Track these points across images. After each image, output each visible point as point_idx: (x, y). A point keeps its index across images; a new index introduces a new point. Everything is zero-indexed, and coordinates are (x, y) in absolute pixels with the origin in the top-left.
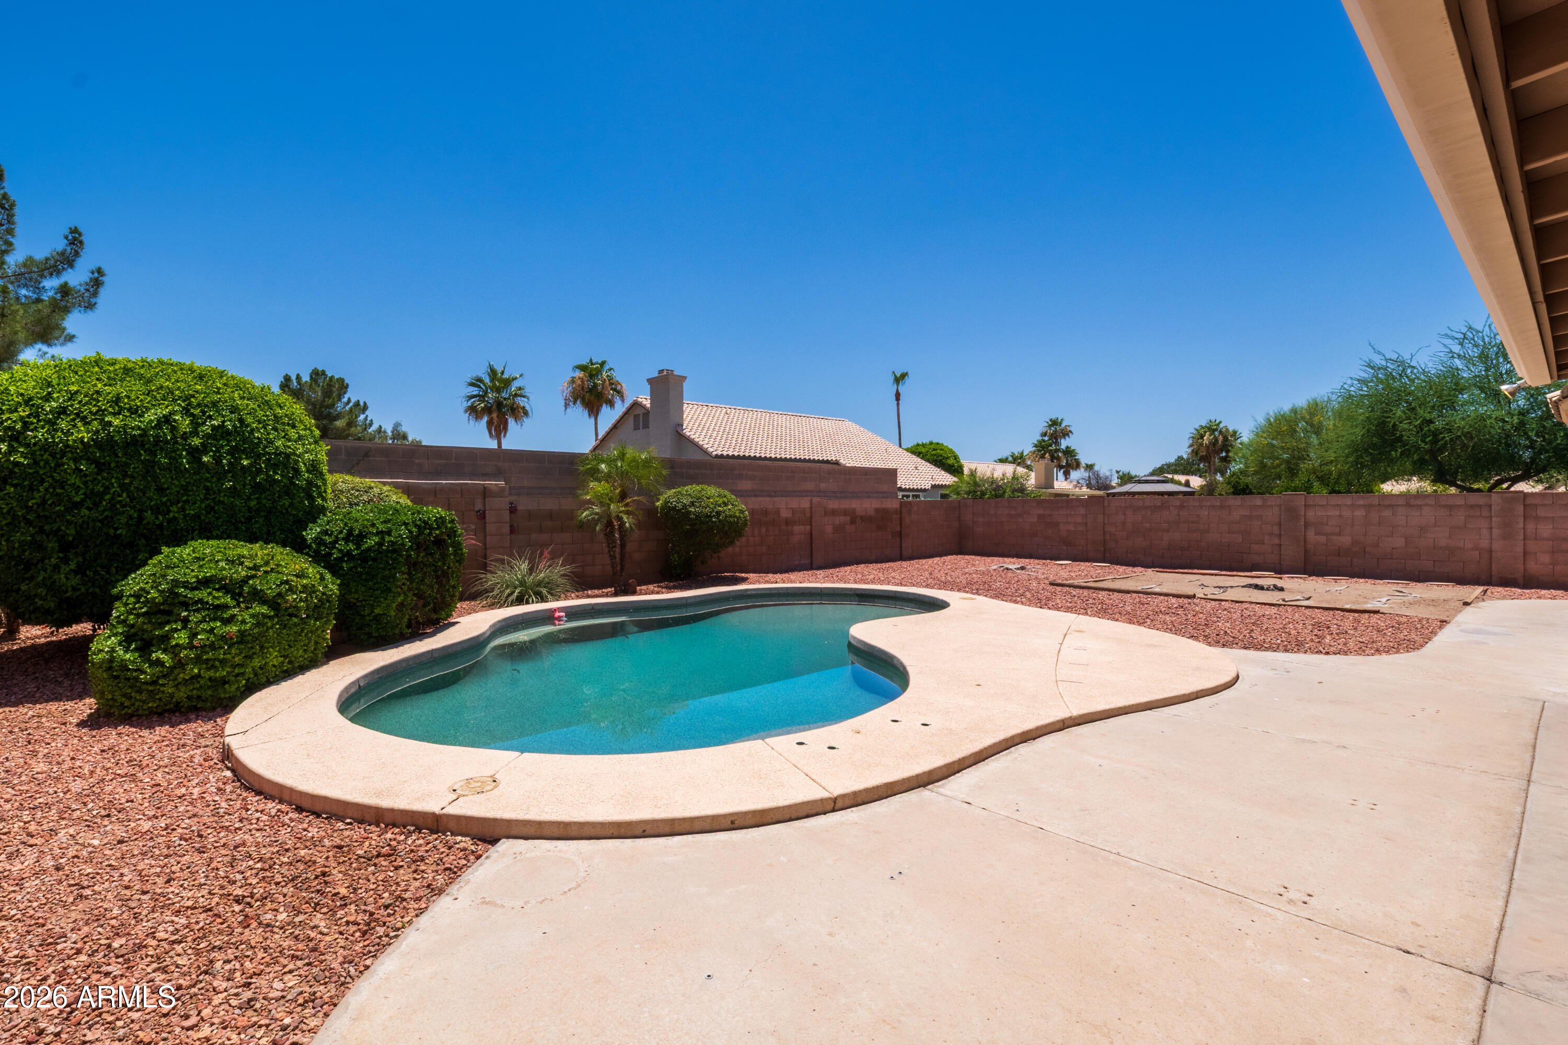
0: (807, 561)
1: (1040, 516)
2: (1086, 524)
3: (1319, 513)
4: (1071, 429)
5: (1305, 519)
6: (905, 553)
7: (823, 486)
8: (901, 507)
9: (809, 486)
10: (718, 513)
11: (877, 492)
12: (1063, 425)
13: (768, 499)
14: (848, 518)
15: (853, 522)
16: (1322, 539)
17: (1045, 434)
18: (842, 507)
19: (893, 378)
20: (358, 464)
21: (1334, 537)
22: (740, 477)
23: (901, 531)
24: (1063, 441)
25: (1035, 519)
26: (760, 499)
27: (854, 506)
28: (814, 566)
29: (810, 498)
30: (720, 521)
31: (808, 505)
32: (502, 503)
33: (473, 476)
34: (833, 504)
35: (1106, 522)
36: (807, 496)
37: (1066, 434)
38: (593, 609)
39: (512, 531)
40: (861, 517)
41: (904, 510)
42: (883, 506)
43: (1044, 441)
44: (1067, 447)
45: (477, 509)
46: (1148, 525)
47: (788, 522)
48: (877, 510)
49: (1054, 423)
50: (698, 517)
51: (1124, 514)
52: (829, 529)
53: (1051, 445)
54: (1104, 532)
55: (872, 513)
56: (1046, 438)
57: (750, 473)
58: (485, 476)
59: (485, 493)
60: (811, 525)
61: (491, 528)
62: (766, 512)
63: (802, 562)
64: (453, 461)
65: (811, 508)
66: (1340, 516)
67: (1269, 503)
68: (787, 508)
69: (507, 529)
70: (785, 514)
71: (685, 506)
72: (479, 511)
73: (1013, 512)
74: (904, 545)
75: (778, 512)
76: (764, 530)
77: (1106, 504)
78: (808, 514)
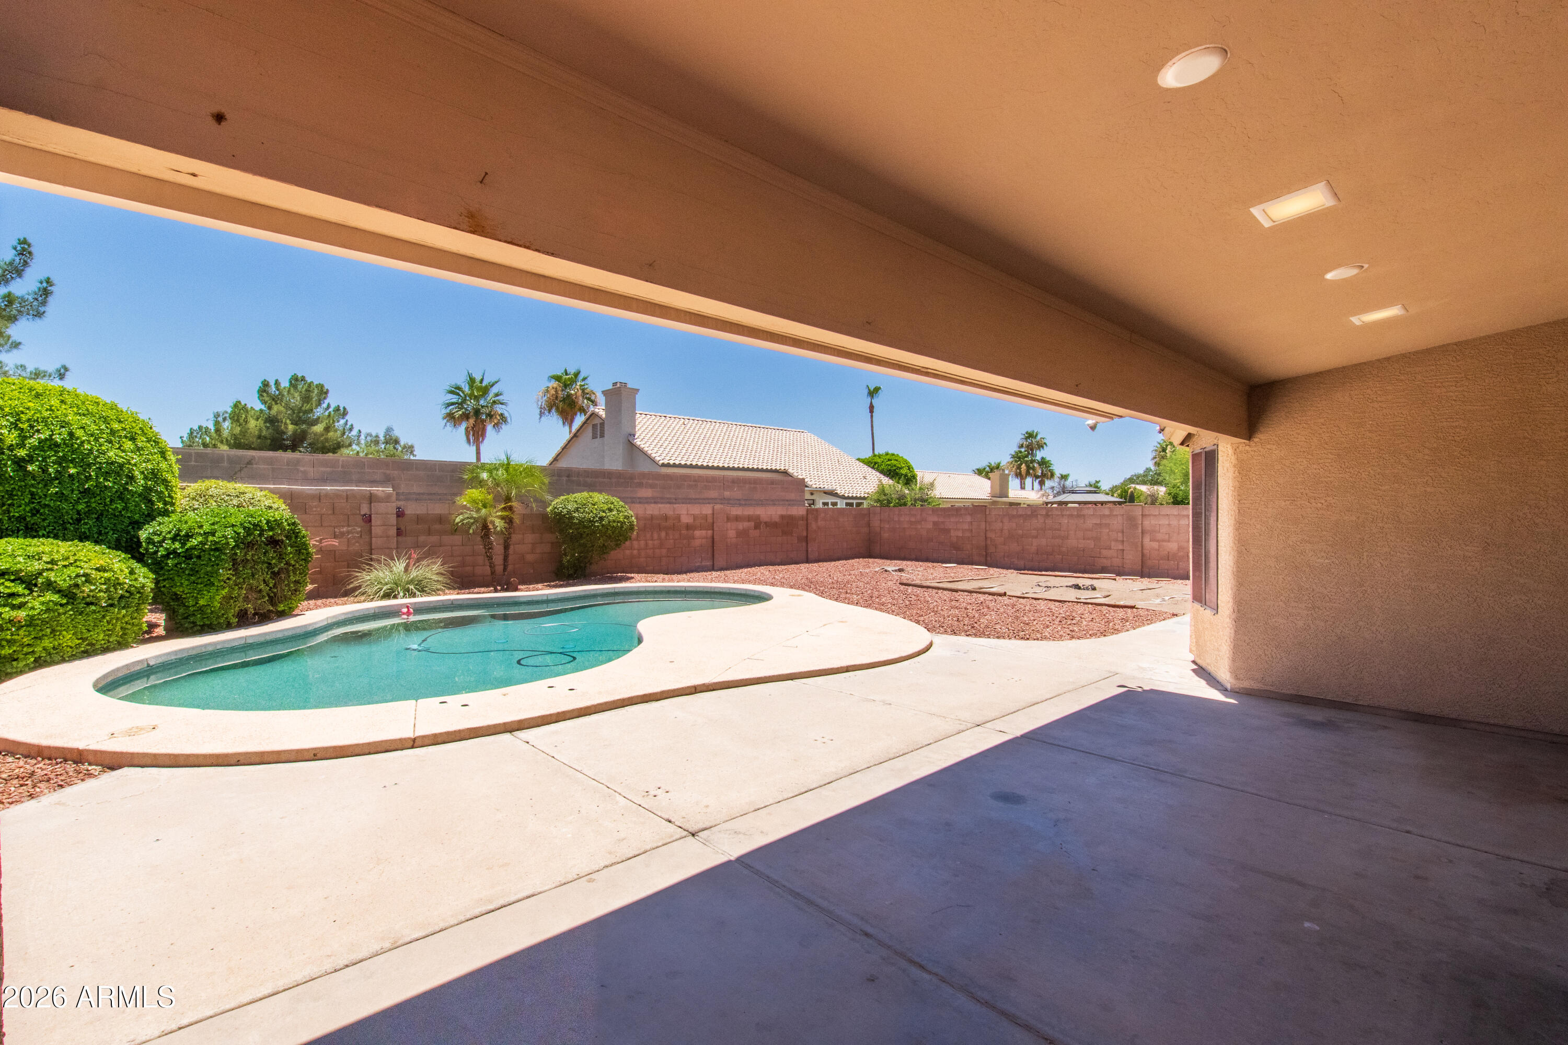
0: (709, 563)
1: (935, 523)
2: (972, 531)
3: (1153, 522)
4: (1045, 441)
5: (1142, 527)
6: (811, 556)
7: (727, 494)
8: (807, 514)
9: (713, 494)
10: (601, 519)
11: (783, 500)
12: (1038, 438)
13: (668, 506)
14: (752, 524)
15: (757, 527)
16: (1155, 545)
17: (1022, 446)
18: (746, 513)
19: (866, 391)
20: (240, 471)
21: (1165, 544)
22: (640, 485)
23: (807, 536)
24: (1038, 452)
25: (930, 526)
26: (660, 505)
27: (758, 513)
28: (715, 568)
29: (712, 505)
30: (603, 525)
31: (710, 512)
32: (391, 508)
33: (360, 482)
34: (736, 511)
35: (988, 529)
36: (709, 503)
37: (1041, 446)
38: (452, 604)
39: (399, 533)
40: (766, 523)
41: (810, 517)
42: (789, 513)
43: (1021, 452)
44: (1042, 458)
45: (363, 513)
46: (1020, 532)
47: (688, 527)
48: (782, 517)
49: (1030, 435)
50: (581, 521)
51: (1002, 522)
52: (732, 534)
53: (1027, 456)
54: (986, 538)
55: (777, 519)
56: (1023, 450)
57: (650, 481)
58: (373, 482)
59: (371, 498)
60: (713, 530)
61: (376, 530)
62: (666, 518)
63: (703, 564)
64: (340, 469)
65: (713, 514)
66: (1169, 525)
67: (1115, 513)
68: (687, 514)
69: (393, 531)
70: (685, 519)
71: (569, 512)
72: (365, 515)
73: (913, 519)
74: (810, 550)
75: (678, 518)
76: (663, 534)
77: (987, 513)
78: (710, 520)
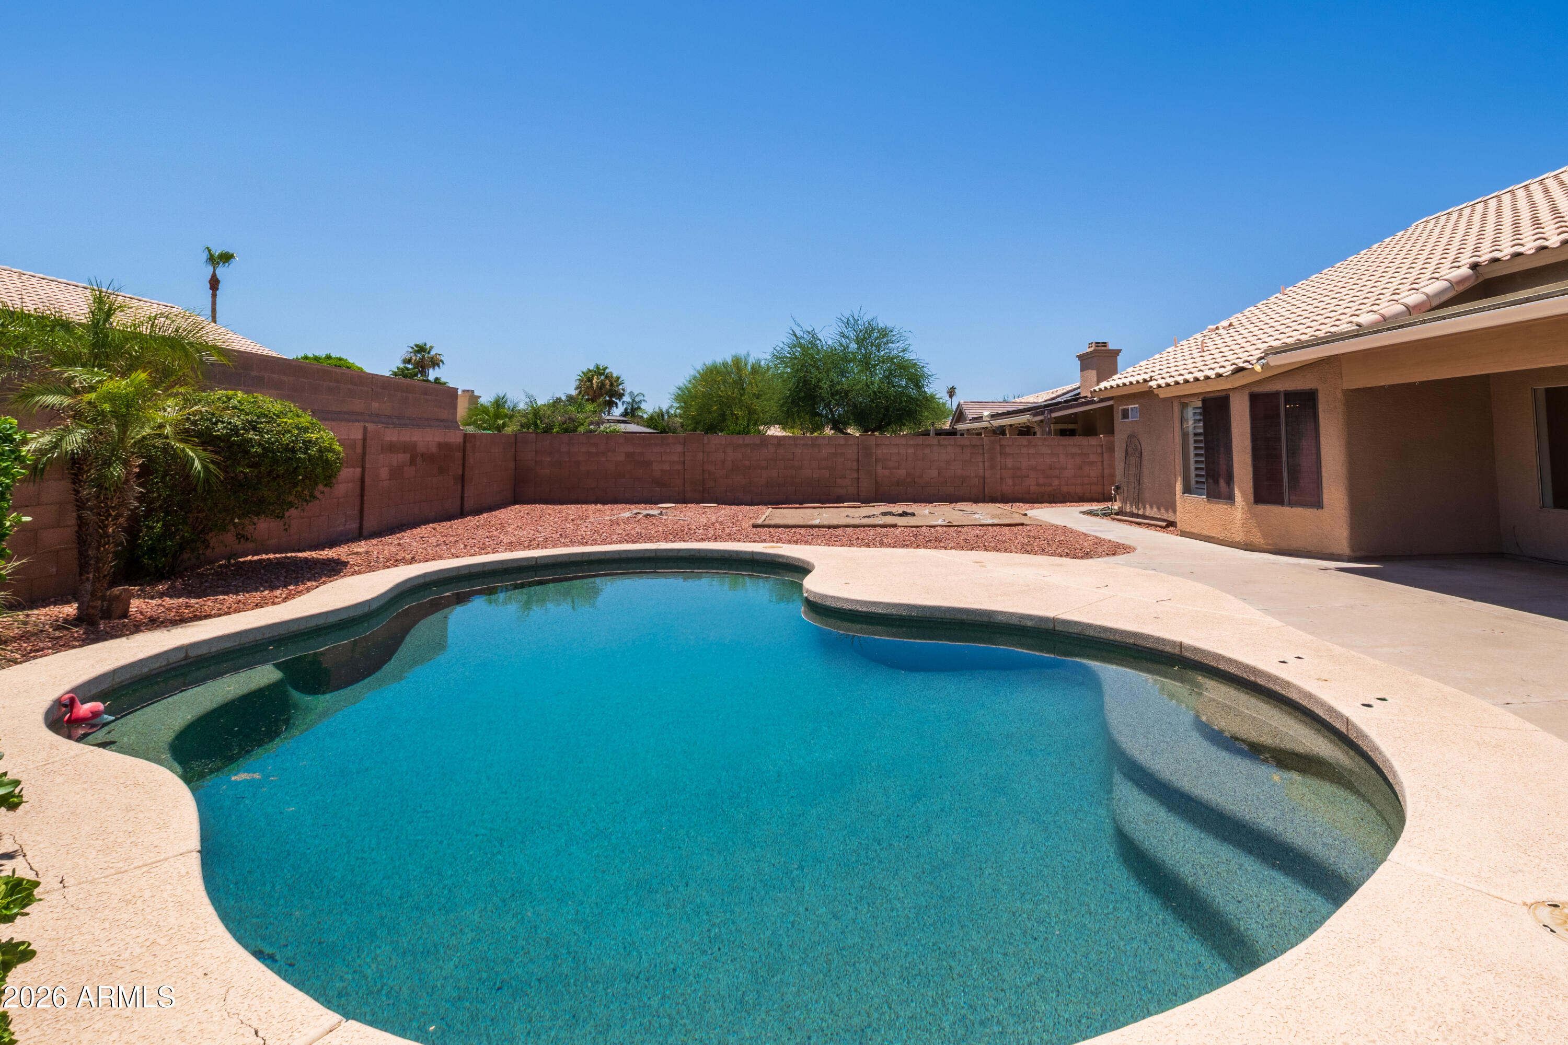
0: (354, 525)
1: (628, 455)
2: (684, 463)
3: (885, 451)
4: (442, 358)
5: (876, 456)
6: (469, 505)
7: (375, 405)
8: (465, 442)
9: (358, 405)
11: (437, 420)
12: (433, 353)
14: (408, 456)
15: (412, 462)
16: (887, 472)
17: (409, 361)
18: (402, 439)
21: (895, 471)
23: (463, 475)
24: (431, 370)
25: (622, 458)
27: (415, 439)
28: (365, 533)
29: (362, 424)
31: (360, 436)
34: (392, 435)
35: (705, 460)
36: (358, 421)
37: (435, 363)
40: (422, 455)
41: (468, 445)
42: (443, 440)
43: (408, 369)
44: (437, 379)
48: (440, 445)
49: (421, 349)
52: (384, 473)
53: (416, 375)
54: (703, 471)
55: (434, 449)
56: (410, 366)
60: (363, 468)
63: (347, 526)
65: (364, 440)
66: (899, 453)
67: (850, 442)
73: (593, 450)
74: (466, 495)
78: (359, 450)
